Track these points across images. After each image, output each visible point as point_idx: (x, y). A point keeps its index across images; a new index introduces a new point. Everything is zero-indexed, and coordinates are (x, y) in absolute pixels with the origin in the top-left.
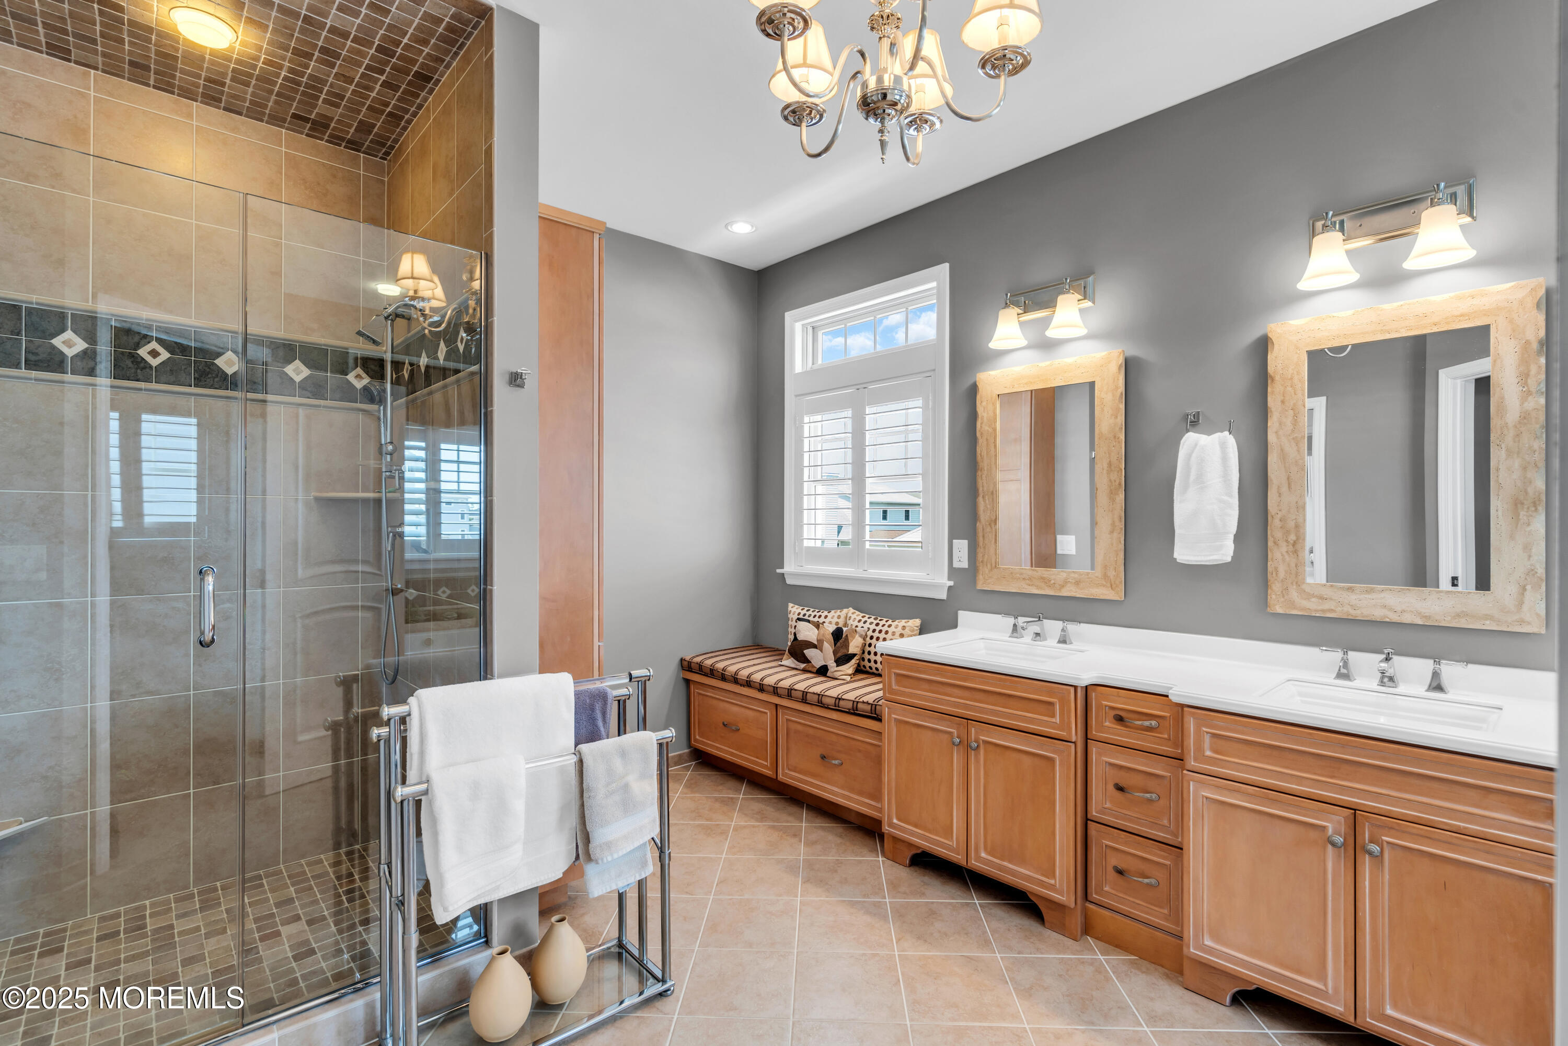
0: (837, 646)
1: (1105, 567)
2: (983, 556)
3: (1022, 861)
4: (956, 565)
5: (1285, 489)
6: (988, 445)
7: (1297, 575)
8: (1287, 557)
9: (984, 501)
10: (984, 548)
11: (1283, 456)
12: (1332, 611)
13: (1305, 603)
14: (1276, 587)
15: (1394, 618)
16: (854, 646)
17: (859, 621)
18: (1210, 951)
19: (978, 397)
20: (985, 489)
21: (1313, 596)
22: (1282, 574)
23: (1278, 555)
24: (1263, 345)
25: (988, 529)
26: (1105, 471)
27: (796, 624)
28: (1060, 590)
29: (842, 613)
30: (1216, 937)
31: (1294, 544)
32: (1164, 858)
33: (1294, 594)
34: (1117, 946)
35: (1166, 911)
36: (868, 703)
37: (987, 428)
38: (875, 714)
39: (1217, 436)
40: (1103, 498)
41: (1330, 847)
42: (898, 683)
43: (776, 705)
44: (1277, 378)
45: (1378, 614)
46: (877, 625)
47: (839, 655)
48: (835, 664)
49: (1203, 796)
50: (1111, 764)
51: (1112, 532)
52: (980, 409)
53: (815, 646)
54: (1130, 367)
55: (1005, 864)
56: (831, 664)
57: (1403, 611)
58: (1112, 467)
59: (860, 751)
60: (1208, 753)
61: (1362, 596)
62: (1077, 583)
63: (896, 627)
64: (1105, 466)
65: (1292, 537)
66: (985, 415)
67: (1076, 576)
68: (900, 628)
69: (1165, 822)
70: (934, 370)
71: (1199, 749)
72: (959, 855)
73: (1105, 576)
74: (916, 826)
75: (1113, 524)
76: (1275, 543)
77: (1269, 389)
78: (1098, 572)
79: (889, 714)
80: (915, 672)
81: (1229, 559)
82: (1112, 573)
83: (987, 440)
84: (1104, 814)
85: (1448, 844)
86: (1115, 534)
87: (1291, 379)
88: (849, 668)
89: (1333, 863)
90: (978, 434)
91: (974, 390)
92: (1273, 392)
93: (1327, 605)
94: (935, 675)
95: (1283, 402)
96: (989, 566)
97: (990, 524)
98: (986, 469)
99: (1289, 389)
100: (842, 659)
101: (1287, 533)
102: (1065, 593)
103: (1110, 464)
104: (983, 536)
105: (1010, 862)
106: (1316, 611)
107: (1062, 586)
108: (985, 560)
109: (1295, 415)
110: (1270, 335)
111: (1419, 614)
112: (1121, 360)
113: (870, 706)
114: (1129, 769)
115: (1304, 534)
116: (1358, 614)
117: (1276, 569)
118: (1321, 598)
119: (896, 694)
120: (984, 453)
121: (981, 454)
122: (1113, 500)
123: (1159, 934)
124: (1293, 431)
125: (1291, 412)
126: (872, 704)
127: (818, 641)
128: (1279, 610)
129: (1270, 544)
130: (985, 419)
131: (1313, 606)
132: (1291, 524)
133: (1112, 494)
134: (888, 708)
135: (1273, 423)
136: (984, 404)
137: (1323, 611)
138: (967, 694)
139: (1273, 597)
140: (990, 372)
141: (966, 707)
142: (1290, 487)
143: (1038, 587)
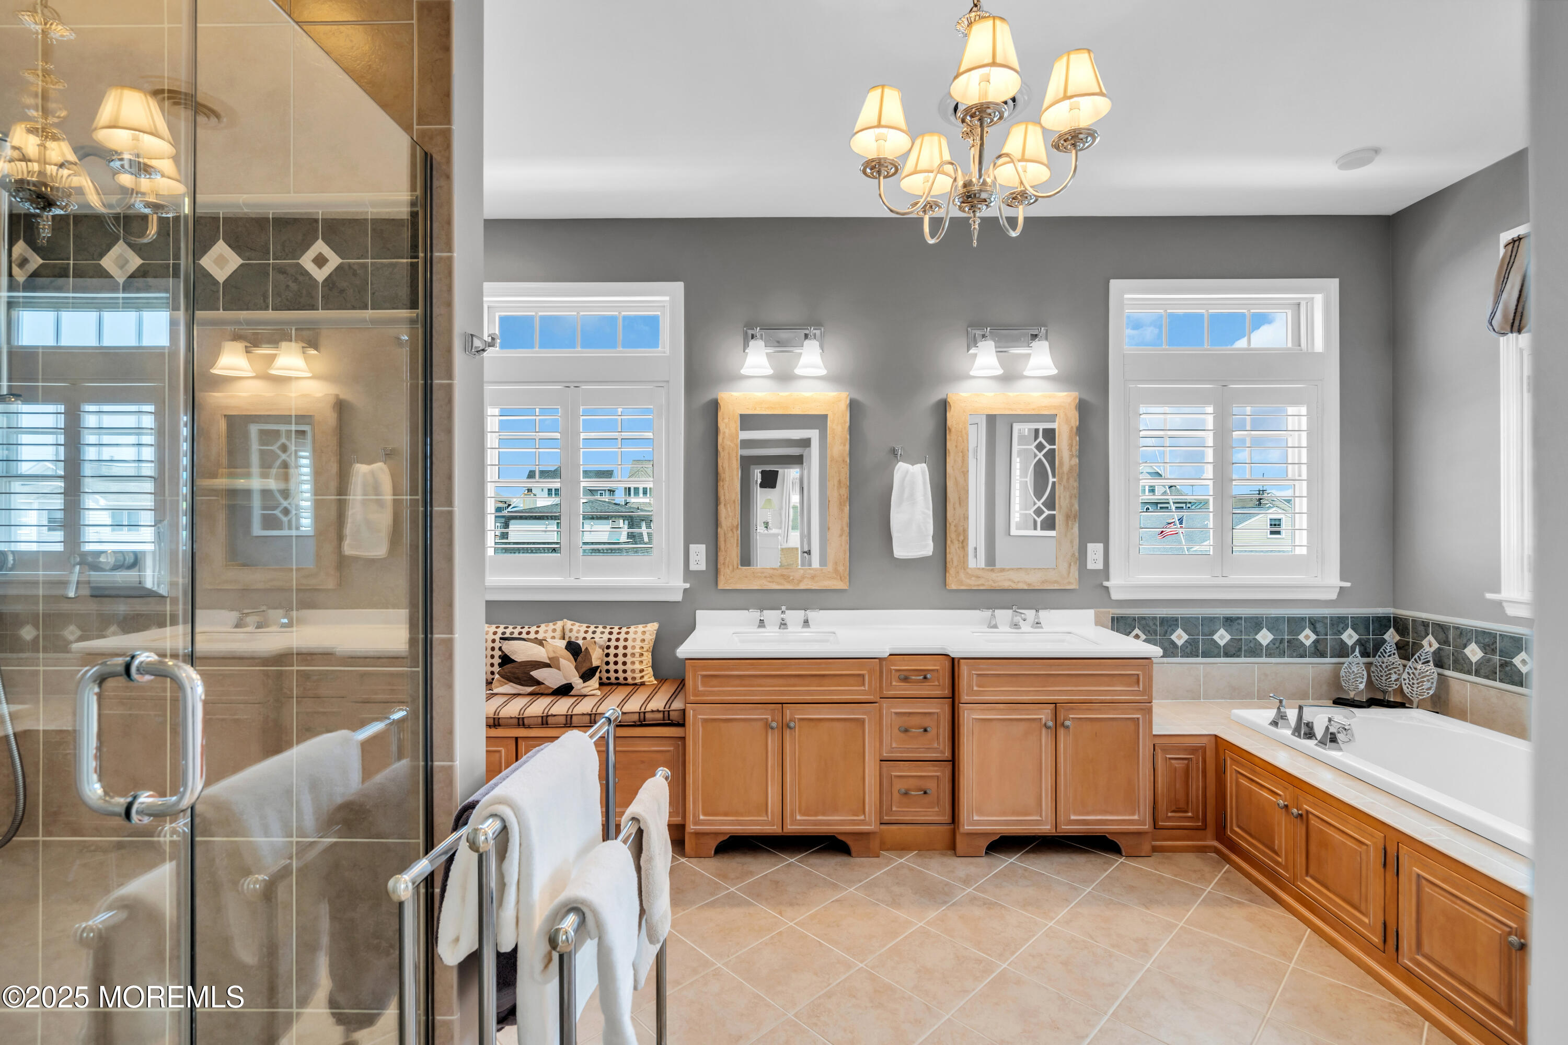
0: (578, 660)
1: (836, 563)
2: (725, 559)
3: (835, 810)
4: (693, 567)
5: (957, 505)
6: (729, 458)
7: (964, 563)
8: (958, 551)
9: (726, 509)
10: (726, 551)
11: (957, 483)
12: (983, 585)
13: (968, 581)
14: (952, 571)
15: (1014, 586)
16: (596, 658)
17: (586, 632)
18: (978, 823)
19: (720, 414)
20: (727, 498)
21: (973, 576)
22: (955, 563)
23: (953, 549)
24: (943, 406)
25: (730, 534)
26: (836, 488)
27: (500, 645)
28: (798, 584)
29: (557, 625)
30: (980, 813)
31: (963, 542)
32: (936, 771)
33: (962, 576)
34: (903, 849)
35: (936, 809)
36: (658, 711)
37: (729, 443)
38: (669, 720)
39: (919, 465)
40: (834, 509)
41: (1044, 730)
42: (704, 684)
43: (517, 739)
44: (953, 430)
45: (1006, 585)
46: (611, 633)
47: (584, 670)
48: (581, 681)
49: (973, 719)
50: (896, 713)
51: (841, 536)
52: (722, 425)
53: (548, 666)
54: (854, 406)
55: (820, 818)
56: (576, 681)
57: (1018, 582)
58: (842, 485)
59: (643, 762)
60: (975, 688)
61: (999, 574)
62: (813, 578)
63: (636, 633)
64: (836, 483)
65: (961, 538)
66: (727, 431)
67: (812, 572)
68: (639, 634)
69: (936, 745)
70: (668, 382)
71: (970, 686)
72: (774, 826)
73: (836, 571)
74: (726, 814)
75: (842, 529)
76: (951, 541)
77: (948, 437)
78: (830, 567)
79: (695, 716)
80: (725, 670)
81: (931, 554)
82: (841, 568)
83: (729, 453)
84: (892, 753)
85: (1099, 711)
86: (843, 537)
87: (961, 432)
88: (594, 683)
89: (1046, 738)
90: (720, 448)
91: (715, 406)
92: (950, 440)
93: (981, 582)
94: (747, 670)
95: (956, 447)
96: (731, 567)
97: (732, 530)
98: (727, 479)
99: (960, 438)
100: (587, 675)
101: (958, 535)
102: (802, 586)
103: (840, 482)
104: (725, 541)
105: (824, 814)
106: (975, 586)
107: (800, 581)
108: (727, 561)
109: (963, 457)
110: (949, 400)
111: (1025, 582)
112: (848, 402)
113: (662, 713)
114: (910, 714)
115: (968, 535)
116: (997, 586)
117: (952, 559)
118: (978, 577)
119: (703, 695)
120: (726, 465)
121: (722, 466)
122: (842, 510)
123: (933, 827)
124: (962, 467)
125: (961, 454)
126: (664, 712)
127: (550, 659)
128: (954, 587)
129: (949, 542)
130: (727, 435)
131: (973, 583)
132: (961, 529)
133: (841, 504)
134: (694, 711)
135: (950, 460)
136: (726, 420)
137: (978, 585)
138: (781, 681)
139: (950, 579)
140: (732, 393)
141: (782, 693)
142: (960, 504)
143: (778, 583)
